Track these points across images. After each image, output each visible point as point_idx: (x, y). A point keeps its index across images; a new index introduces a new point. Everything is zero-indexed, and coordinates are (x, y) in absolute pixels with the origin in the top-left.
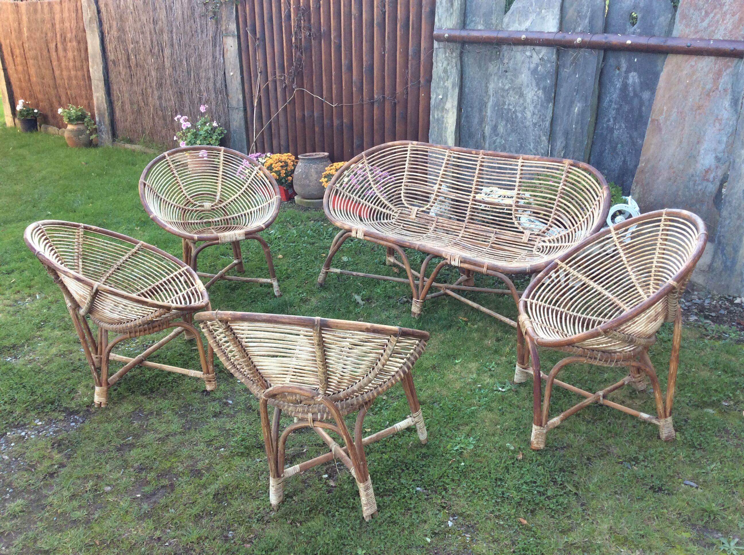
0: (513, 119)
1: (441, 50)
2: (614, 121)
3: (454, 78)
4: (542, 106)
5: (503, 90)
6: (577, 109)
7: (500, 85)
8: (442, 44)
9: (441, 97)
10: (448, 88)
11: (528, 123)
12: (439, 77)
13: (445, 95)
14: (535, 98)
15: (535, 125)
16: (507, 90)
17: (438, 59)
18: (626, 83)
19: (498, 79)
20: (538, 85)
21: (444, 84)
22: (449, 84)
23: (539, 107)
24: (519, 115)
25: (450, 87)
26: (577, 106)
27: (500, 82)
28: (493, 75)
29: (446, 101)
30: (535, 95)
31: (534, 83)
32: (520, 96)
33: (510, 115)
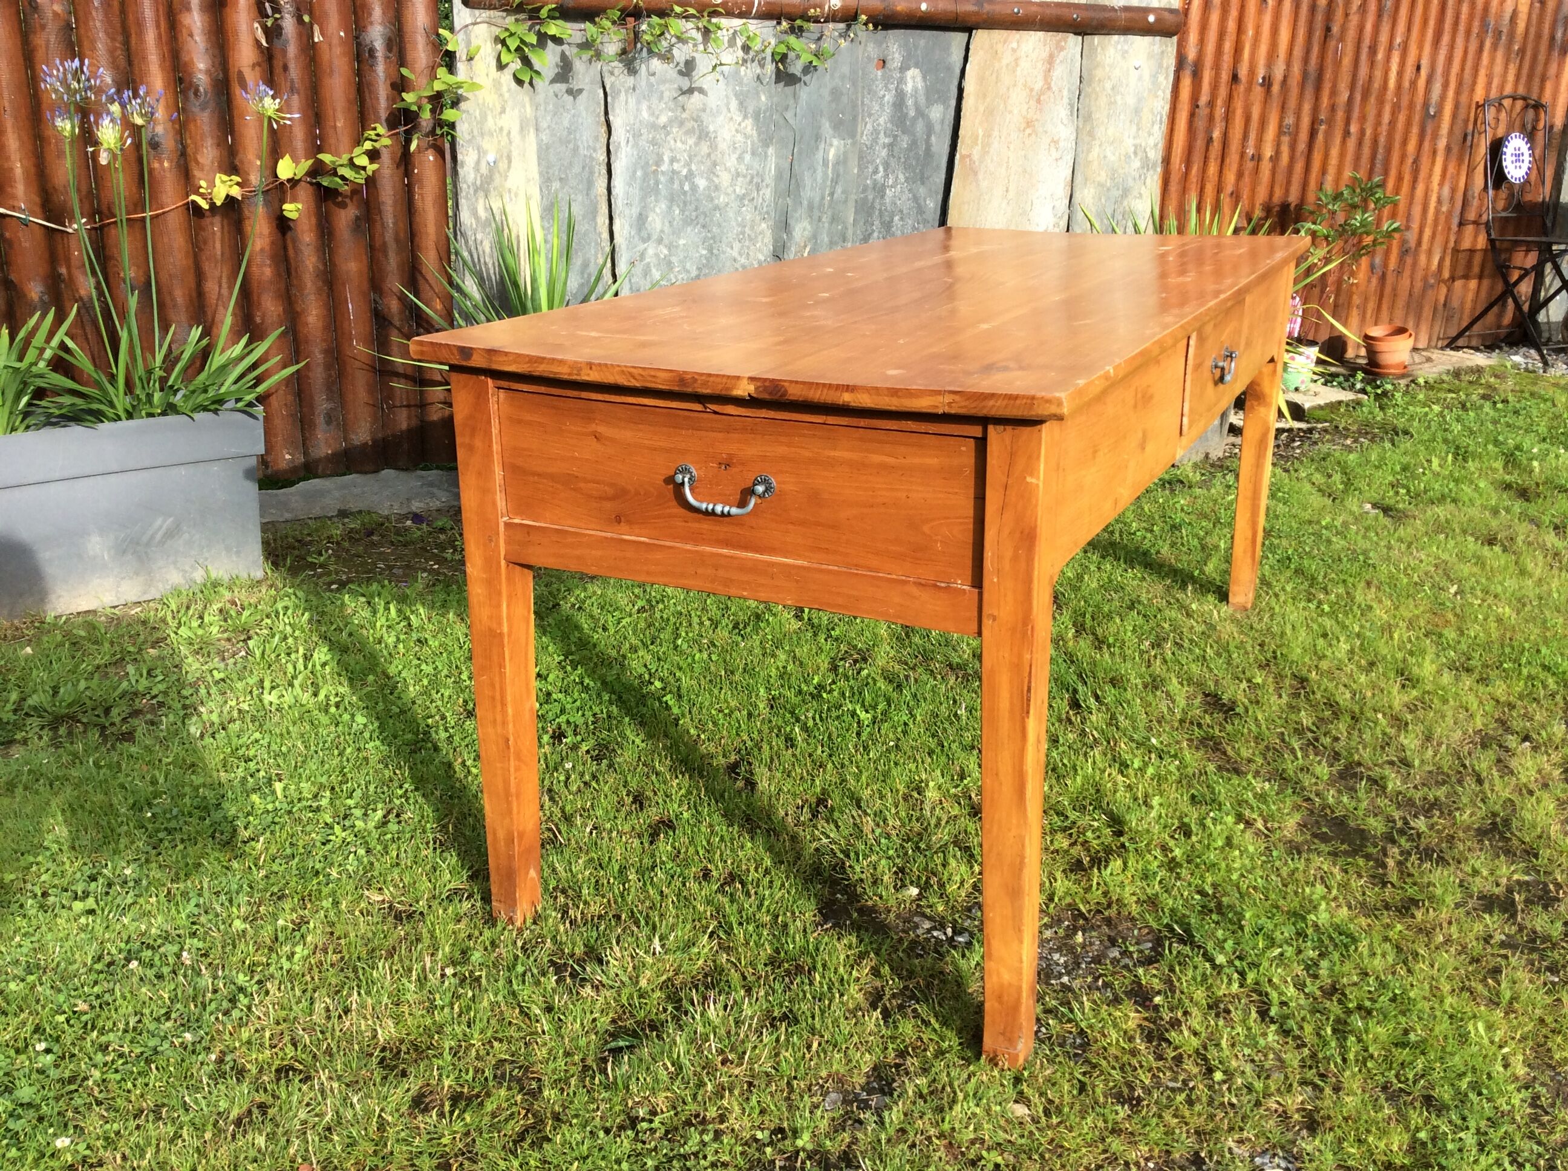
0: (685, 193)
1: (481, 32)
2: (885, 170)
4: (753, 153)
5: (653, 126)
7: (645, 114)
8: (482, 17)
9: (491, 158)
10: (509, 133)
11: (723, 199)
12: (483, 107)
13: (504, 153)
14: (739, 138)
15: (742, 198)
16: (664, 127)
18: (902, 91)
19: (638, 102)
20: (742, 105)
21: (495, 124)
22: (510, 121)
23: (748, 157)
24: (702, 183)
25: (515, 130)
26: (831, 145)
27: (644, 106)
28: (623, 94)
29: (509, 167)
30: (737, 131)
31: (734, 104)
32: (700, 138)
33: (676, 186)
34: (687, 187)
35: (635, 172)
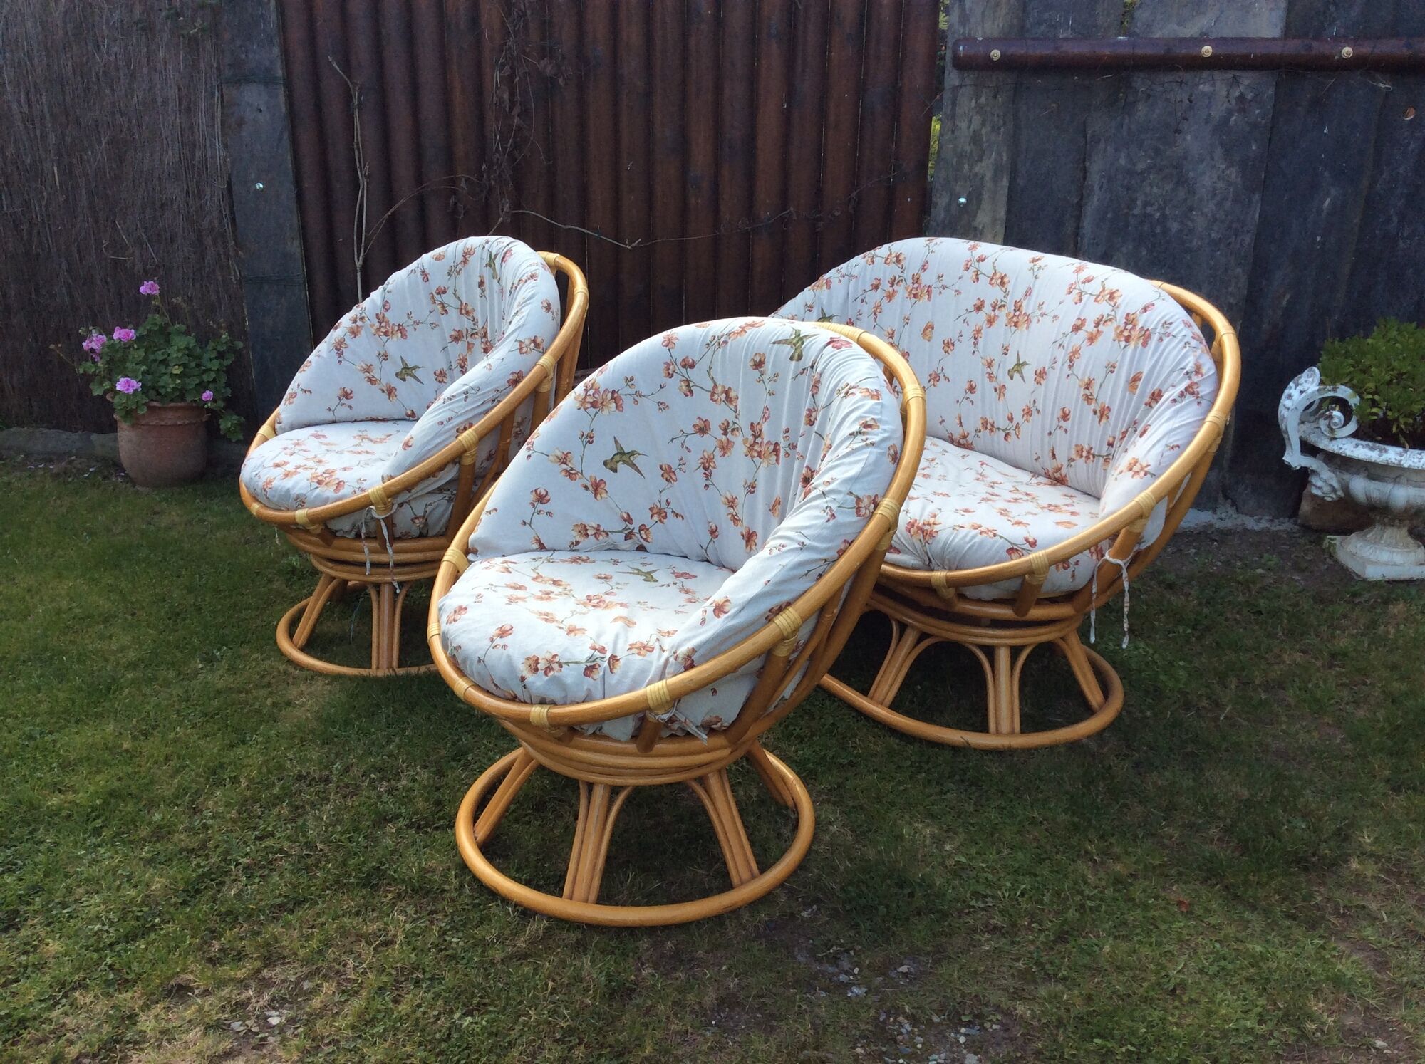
0: (1154, 235)
1: (968, 91)
2: (1400, 220)
3: (999, 154)
4: (1235, 201)
5: (1130, 173)
6: (1328, 200)
7: (1122, 161)
8: (970, 78)
9: (962, 200)
10: (982, 178)
11: (1195, 243)
12: (961, 156)
13: (975, 197)
14: (1220, 185)
15: (1215, 244)
16: (1142, 173)
17: (959, 111)
19: (1117, 150)
20: (1228, 153)
21: (970, 170)
22: (985, 168)
23: (1228, 204)
24: (1174, 226)
25: (989, 175)
26: (1328, 194)
27: (1123, 155)
28: (1103, 141)
29: (979, 208)
30: (1218, 178)
31: (1219, 151)
32: (1177, 183)
33: (1146, 228)
34: (1158, 230)
35: (1106, 213)
